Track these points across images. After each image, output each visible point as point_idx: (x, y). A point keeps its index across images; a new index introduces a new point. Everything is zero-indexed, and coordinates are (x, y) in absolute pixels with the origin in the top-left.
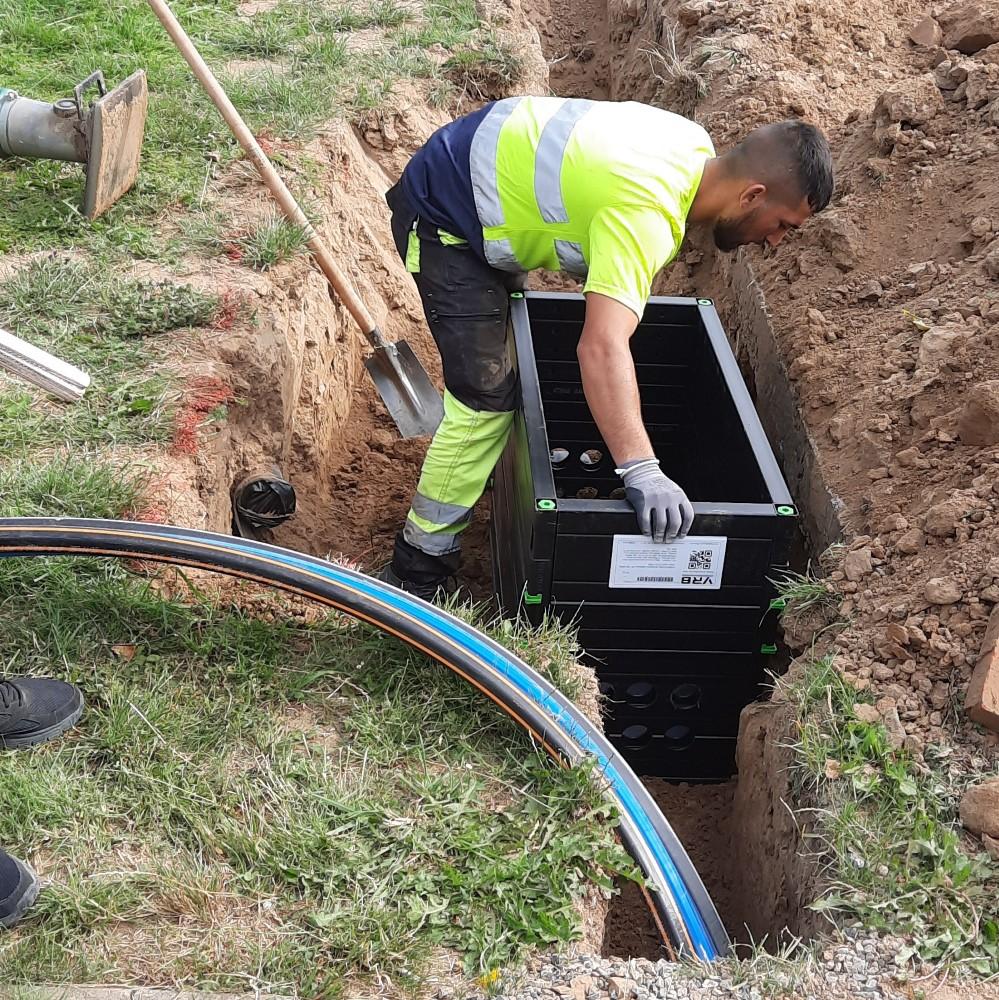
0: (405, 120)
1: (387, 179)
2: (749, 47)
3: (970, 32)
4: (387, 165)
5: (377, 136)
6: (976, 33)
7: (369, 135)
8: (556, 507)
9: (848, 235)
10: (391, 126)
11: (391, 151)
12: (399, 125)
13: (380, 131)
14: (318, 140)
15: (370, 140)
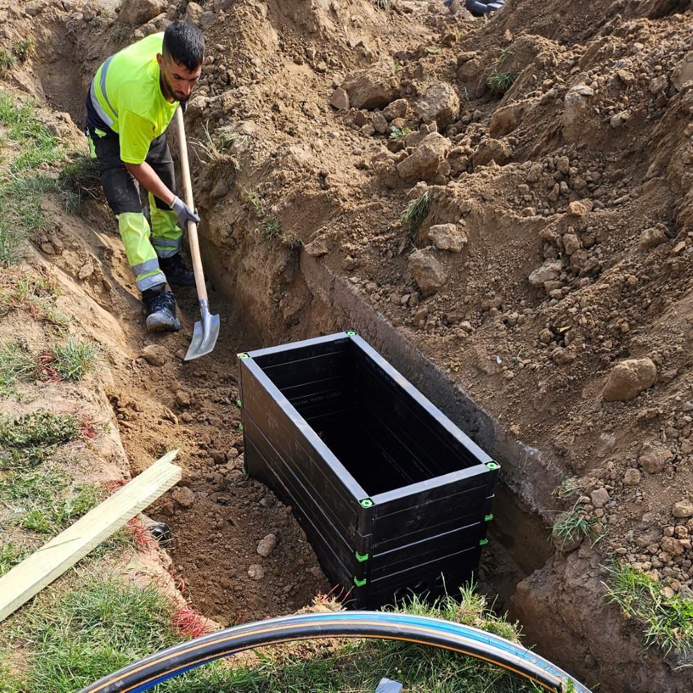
0: (62, 230)
1: (65, 274)
2: (254, 131)
3: (370, 96)
4: (63, 265)
5: (49, 246)
6: (374, 96)
7: (44, 246)
8: (373, 504)
9: (433, 267)
10: (55, 236)
11: (61, 254)
12: (59, 234)
13: (50, 241)
14: (24, 262)
15: (46, 250)
